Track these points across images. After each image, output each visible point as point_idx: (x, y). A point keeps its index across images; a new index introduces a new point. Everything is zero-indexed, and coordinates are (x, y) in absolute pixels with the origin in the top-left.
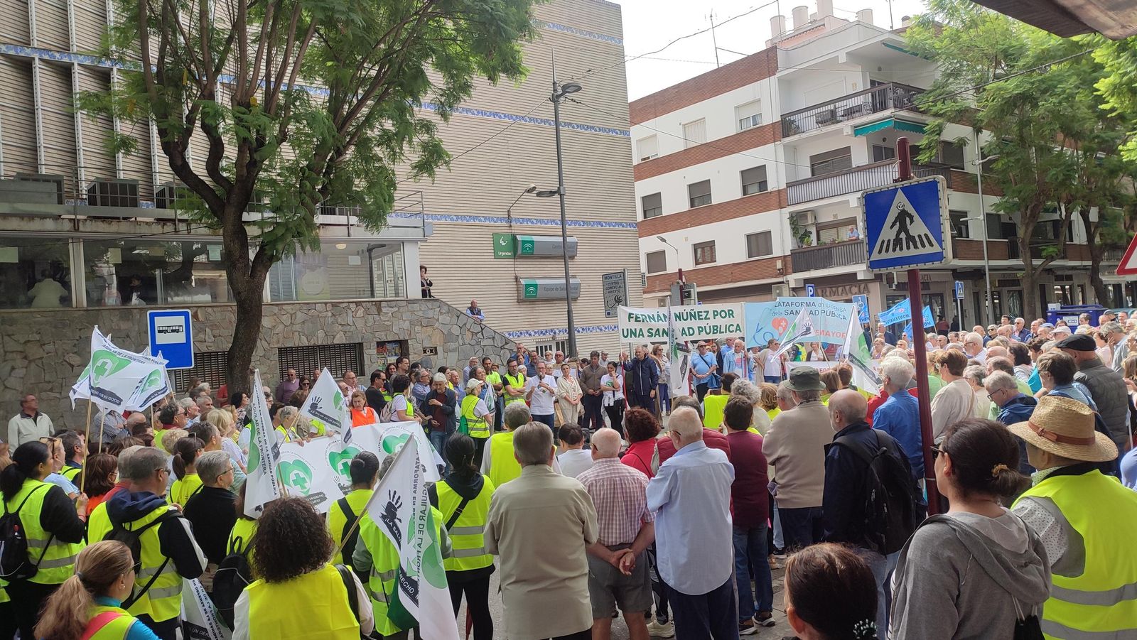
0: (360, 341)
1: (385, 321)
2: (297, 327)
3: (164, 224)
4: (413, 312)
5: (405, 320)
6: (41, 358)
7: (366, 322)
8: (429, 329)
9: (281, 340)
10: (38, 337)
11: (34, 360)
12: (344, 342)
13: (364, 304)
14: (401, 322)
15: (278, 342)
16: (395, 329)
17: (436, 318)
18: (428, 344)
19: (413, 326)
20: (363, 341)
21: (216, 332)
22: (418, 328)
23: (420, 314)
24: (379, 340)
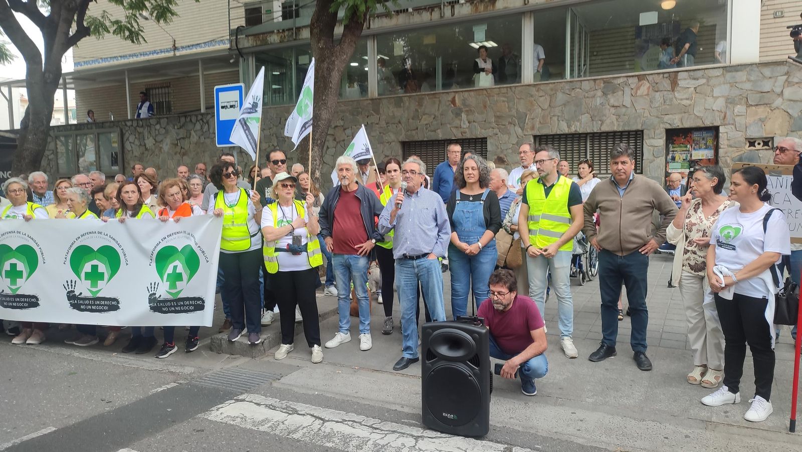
0: (639, 128)
1: (681, 100)
2: (557, 111)
3: (433, 10)
4: (733, 85)
5: (717, 98)
6: (344, 140)
7: (651, 102)
8: (761, 109)
9: (537, 125)
10: (342, 123)
11: (340, 142)
12: (615, 129)
13: (650, 78)
14: (710, 100)
15: (533, 128)
16: (698, 111)
17: (778, 90)
18: (754, 133)
19: (730, 106)
20: (643, 127)
21: (471, 118)
22: (740, 109)
23: (748, 86)
24: (669, 127)
